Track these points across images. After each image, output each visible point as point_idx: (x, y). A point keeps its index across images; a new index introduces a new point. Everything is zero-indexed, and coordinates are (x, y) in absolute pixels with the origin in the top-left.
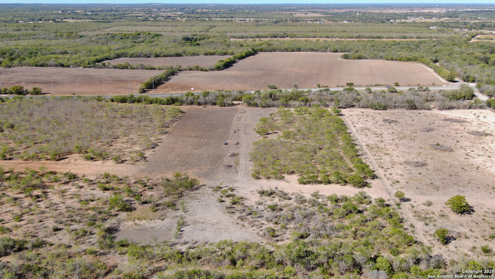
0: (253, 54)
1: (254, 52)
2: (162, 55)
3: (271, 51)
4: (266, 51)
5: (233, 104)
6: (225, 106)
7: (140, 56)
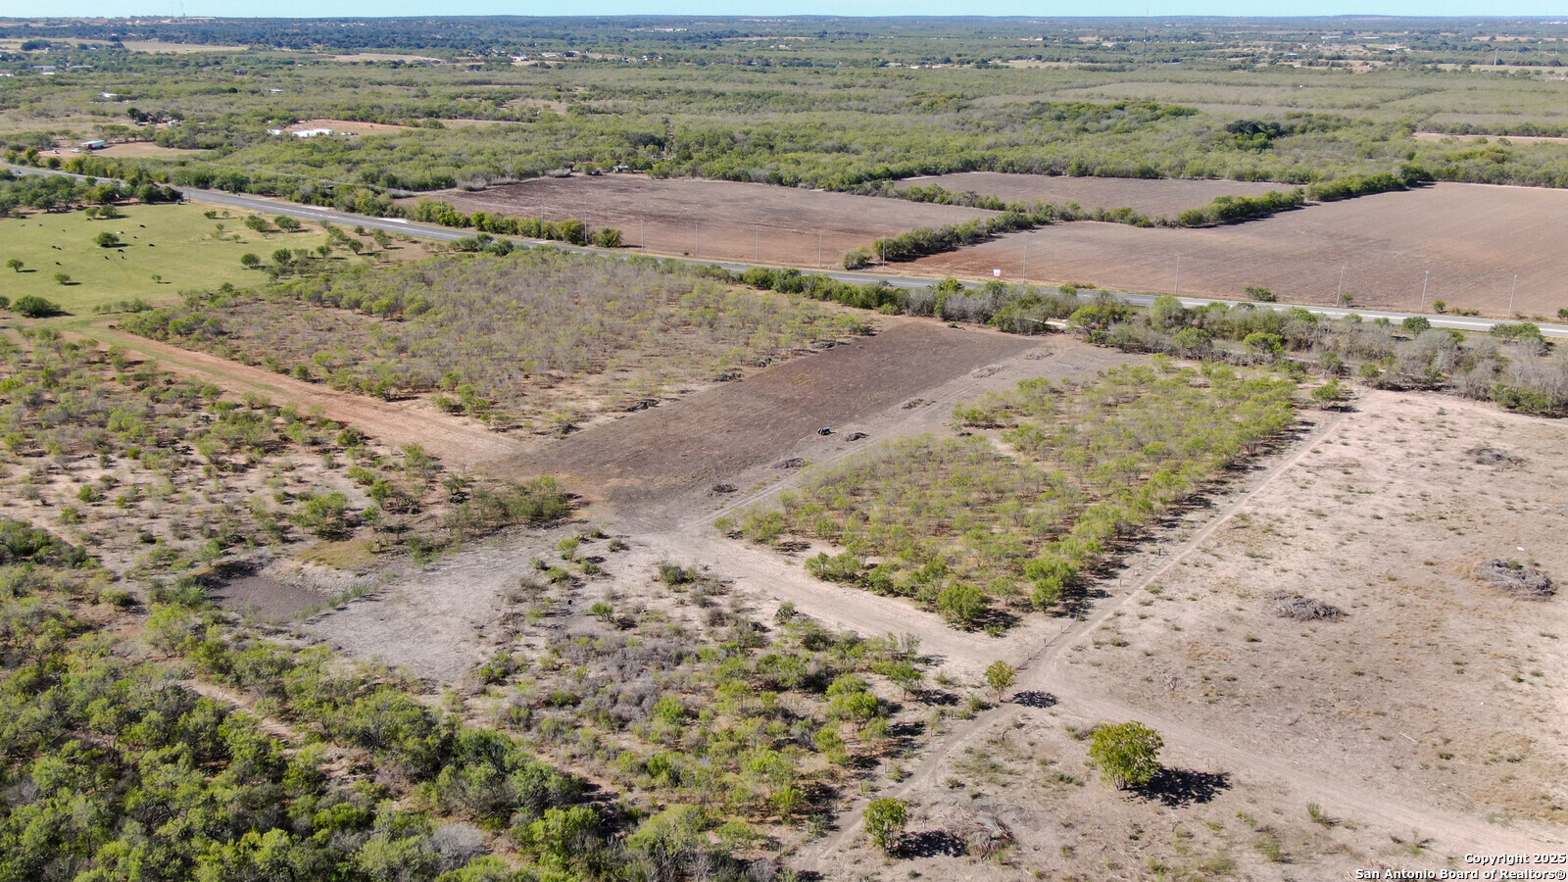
0: (1400, 188)
1: (1418, 179)
2: (1097, 171)
3: (1489, 182)
4: (1467, 179)
5: (1048, 330)
6: (1014, 332)
7: (1029, 171)
